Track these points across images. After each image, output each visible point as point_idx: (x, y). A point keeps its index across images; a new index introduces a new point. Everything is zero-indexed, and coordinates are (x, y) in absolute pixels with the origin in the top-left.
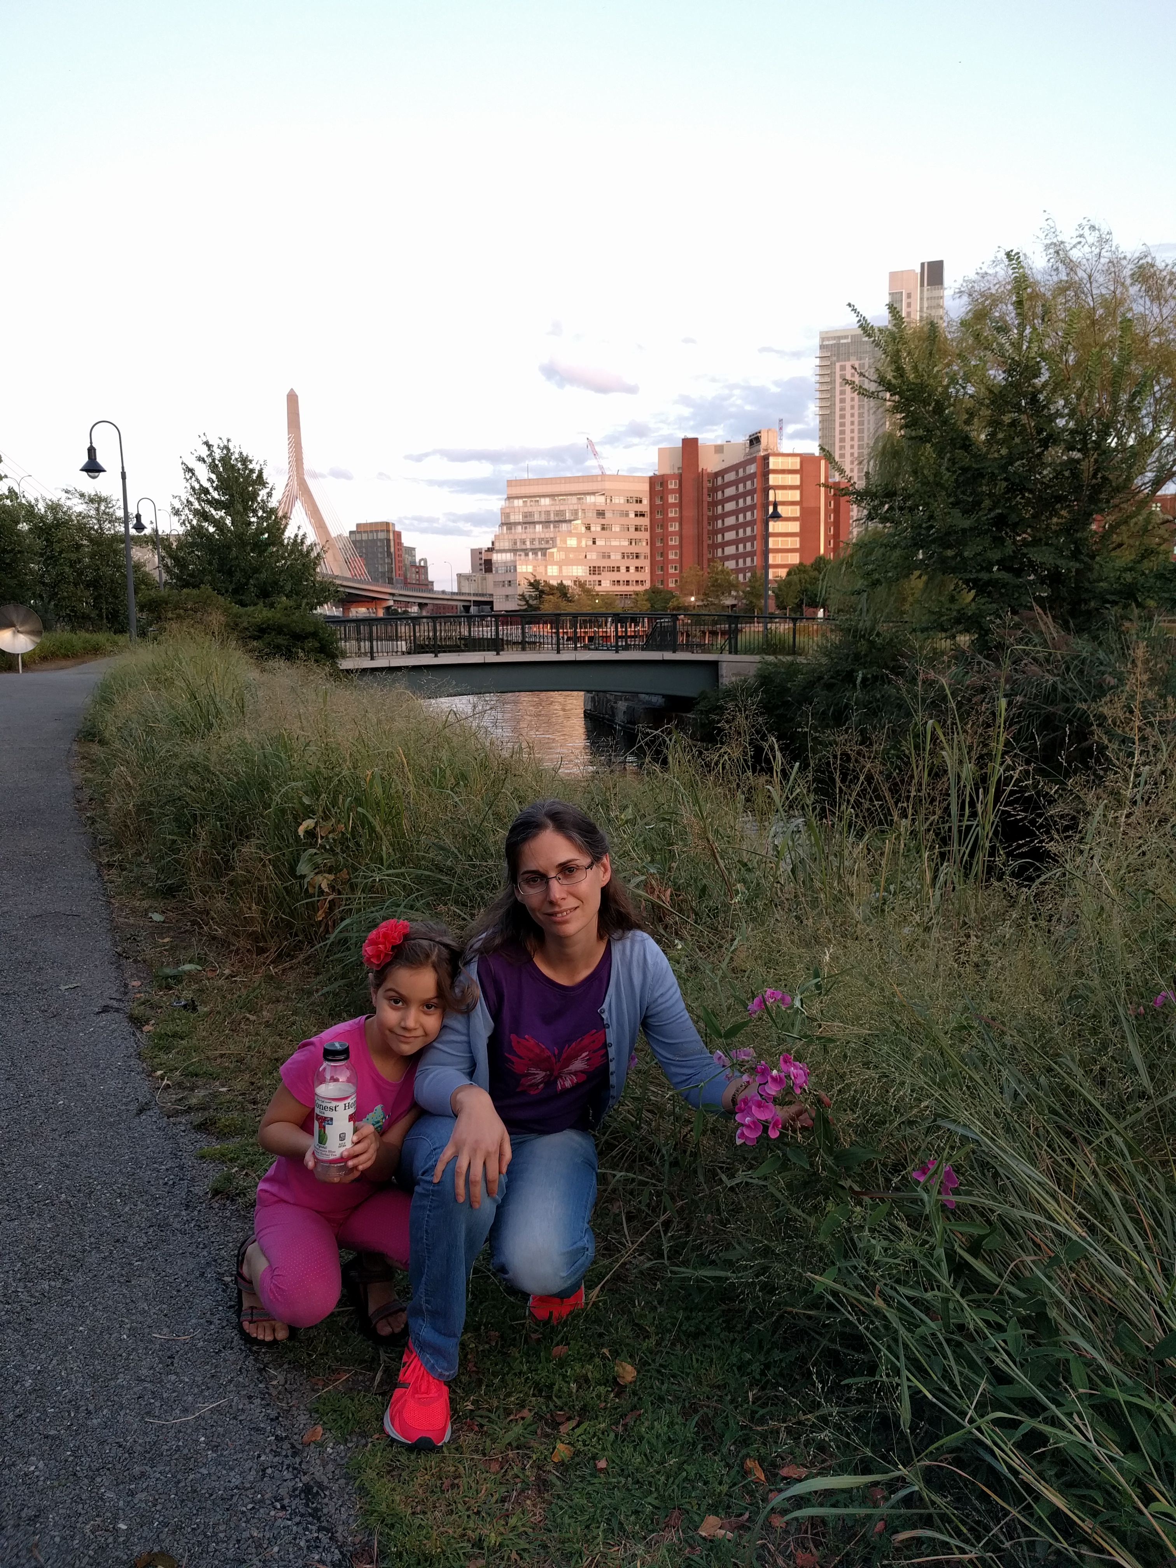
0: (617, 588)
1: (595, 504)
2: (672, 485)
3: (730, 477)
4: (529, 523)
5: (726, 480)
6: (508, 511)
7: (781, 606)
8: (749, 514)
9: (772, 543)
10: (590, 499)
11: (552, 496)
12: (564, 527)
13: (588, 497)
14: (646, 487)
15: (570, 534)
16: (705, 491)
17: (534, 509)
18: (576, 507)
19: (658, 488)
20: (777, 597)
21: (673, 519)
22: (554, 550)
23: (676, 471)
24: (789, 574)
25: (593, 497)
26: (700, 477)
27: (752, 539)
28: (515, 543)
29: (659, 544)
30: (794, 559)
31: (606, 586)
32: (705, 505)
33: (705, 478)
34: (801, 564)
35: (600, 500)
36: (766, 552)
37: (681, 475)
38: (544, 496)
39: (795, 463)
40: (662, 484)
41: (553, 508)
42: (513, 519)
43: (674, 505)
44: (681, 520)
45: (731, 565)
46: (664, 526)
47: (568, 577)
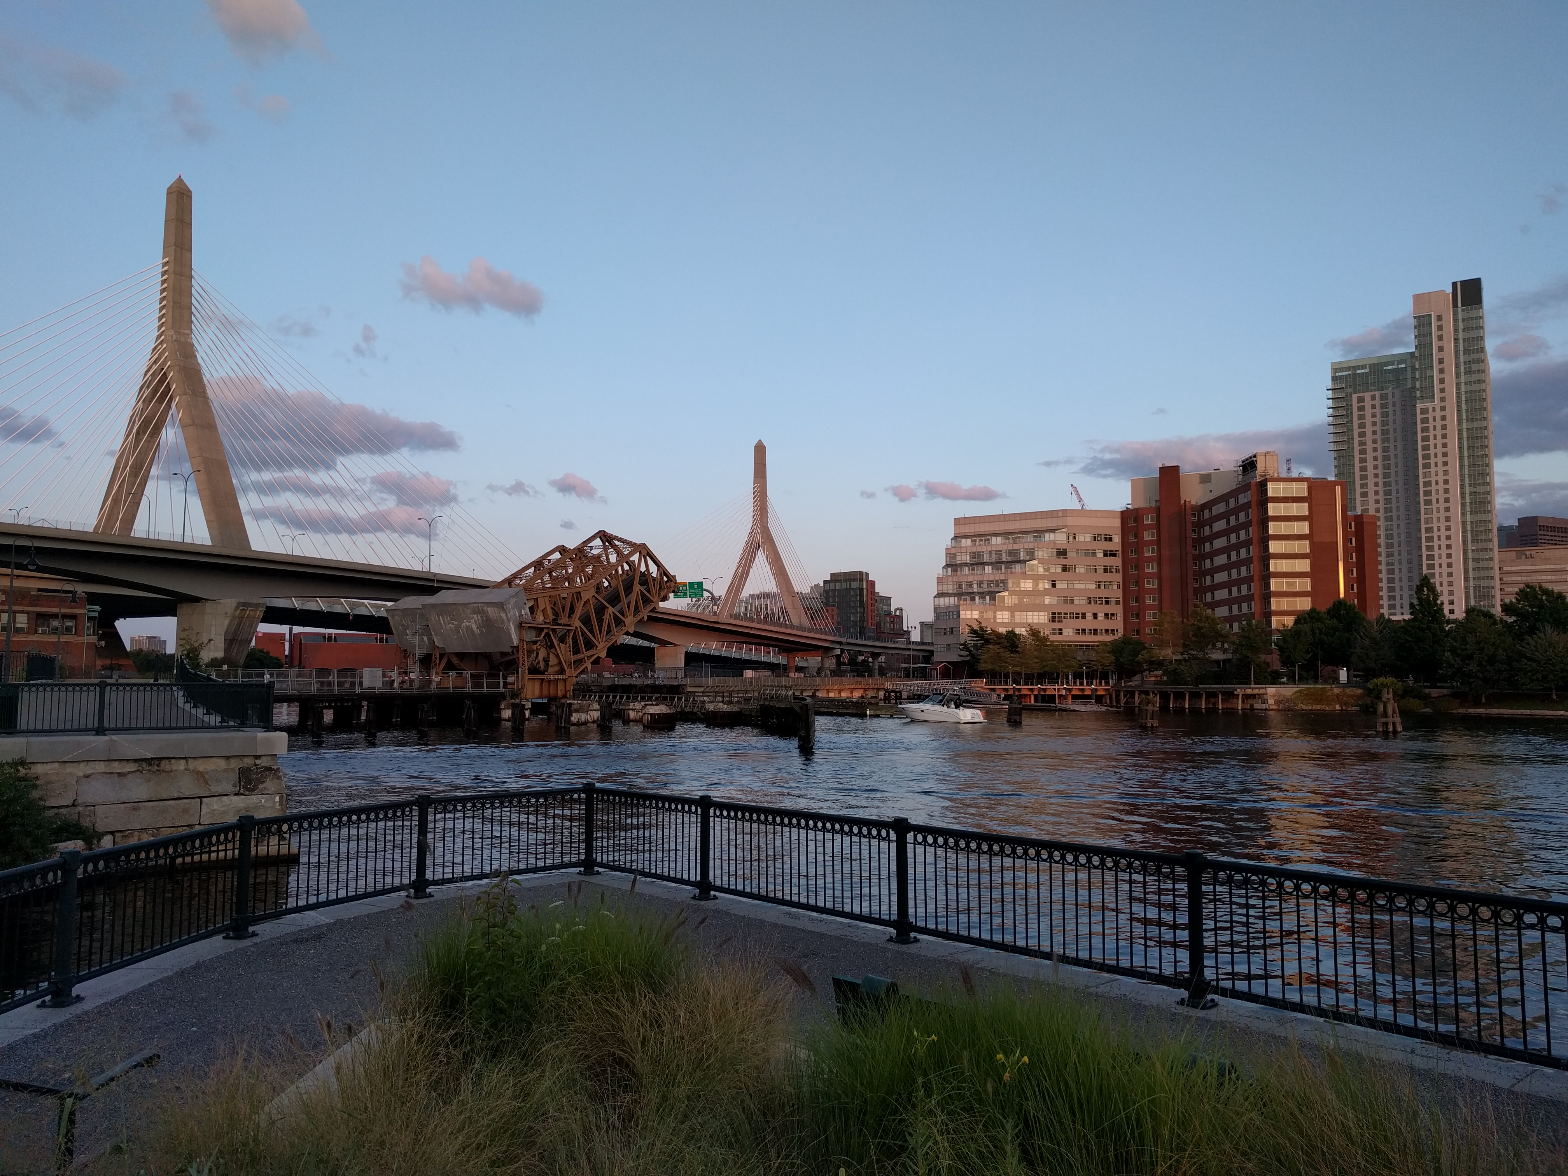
0: (1082, 638)
1: (1054, 542)
2: (1148, 520)
3: (1220, 508)
4: (977, 563)
5: (1214, 513)
6: (953, 551)
7: (1287, 661)
8: (1243, 551)
9: (1274, 585)
10: (1048, 537)
11: (1005, 534)
12: (1017, 568)
13: (1047, 535)
14: (1117, 523)
15: (1024, 576)
16: (1189, 526)
17: (984, 548)
18: (1031, 546)
19: (1132, 524)
20: (1281, 649)
21: (1150, 559)
22: (1006, 594)
23: (1153, 505)
24: (1297, 622)
25: (1052, 535)
26: (1182, 511)
27: (1249, 580)
28: (960, 586)
29: (1133, 588)
30: (1304, 604)
31: (1069, 634)
32: (1189, 541)
33: (1189, 512)
34: (1313, 610)
35: (1060, 538)
36: (1267, 596)
37: (1158, 509)
38: (996, 535)
39: (1301, 489)
40: (1136, 520)
41: (1005, 548)
42: (959, 559)
43: (1150, 543)
44: (1159, 560)
45: (1222, 612)
46: (1138, 567)
47: (1021, 625)
